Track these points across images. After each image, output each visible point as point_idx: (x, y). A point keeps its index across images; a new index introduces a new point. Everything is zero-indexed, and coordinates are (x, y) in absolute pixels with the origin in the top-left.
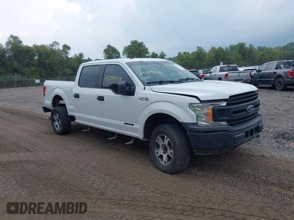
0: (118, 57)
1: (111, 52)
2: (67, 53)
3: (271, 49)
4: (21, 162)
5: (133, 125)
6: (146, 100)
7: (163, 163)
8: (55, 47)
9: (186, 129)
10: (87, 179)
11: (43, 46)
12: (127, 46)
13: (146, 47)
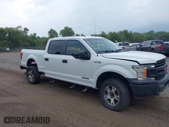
0: (57, 36)
1: (52, 33)
2: (26, 33)
3: (141, 34)
4: (12, 104)
5: (88, 79)
6: (100, 63)
7: (111, 105)
8: (19, 29)
9: (130, 82)
10: (62, 116)
11: (11, 29)
12: (62, 30)
13: (73, 31)
